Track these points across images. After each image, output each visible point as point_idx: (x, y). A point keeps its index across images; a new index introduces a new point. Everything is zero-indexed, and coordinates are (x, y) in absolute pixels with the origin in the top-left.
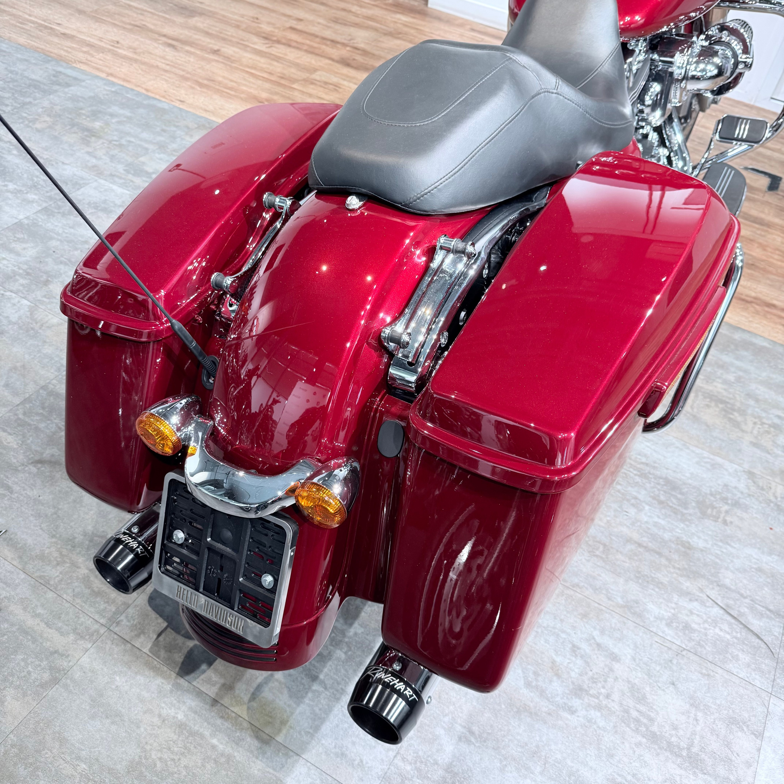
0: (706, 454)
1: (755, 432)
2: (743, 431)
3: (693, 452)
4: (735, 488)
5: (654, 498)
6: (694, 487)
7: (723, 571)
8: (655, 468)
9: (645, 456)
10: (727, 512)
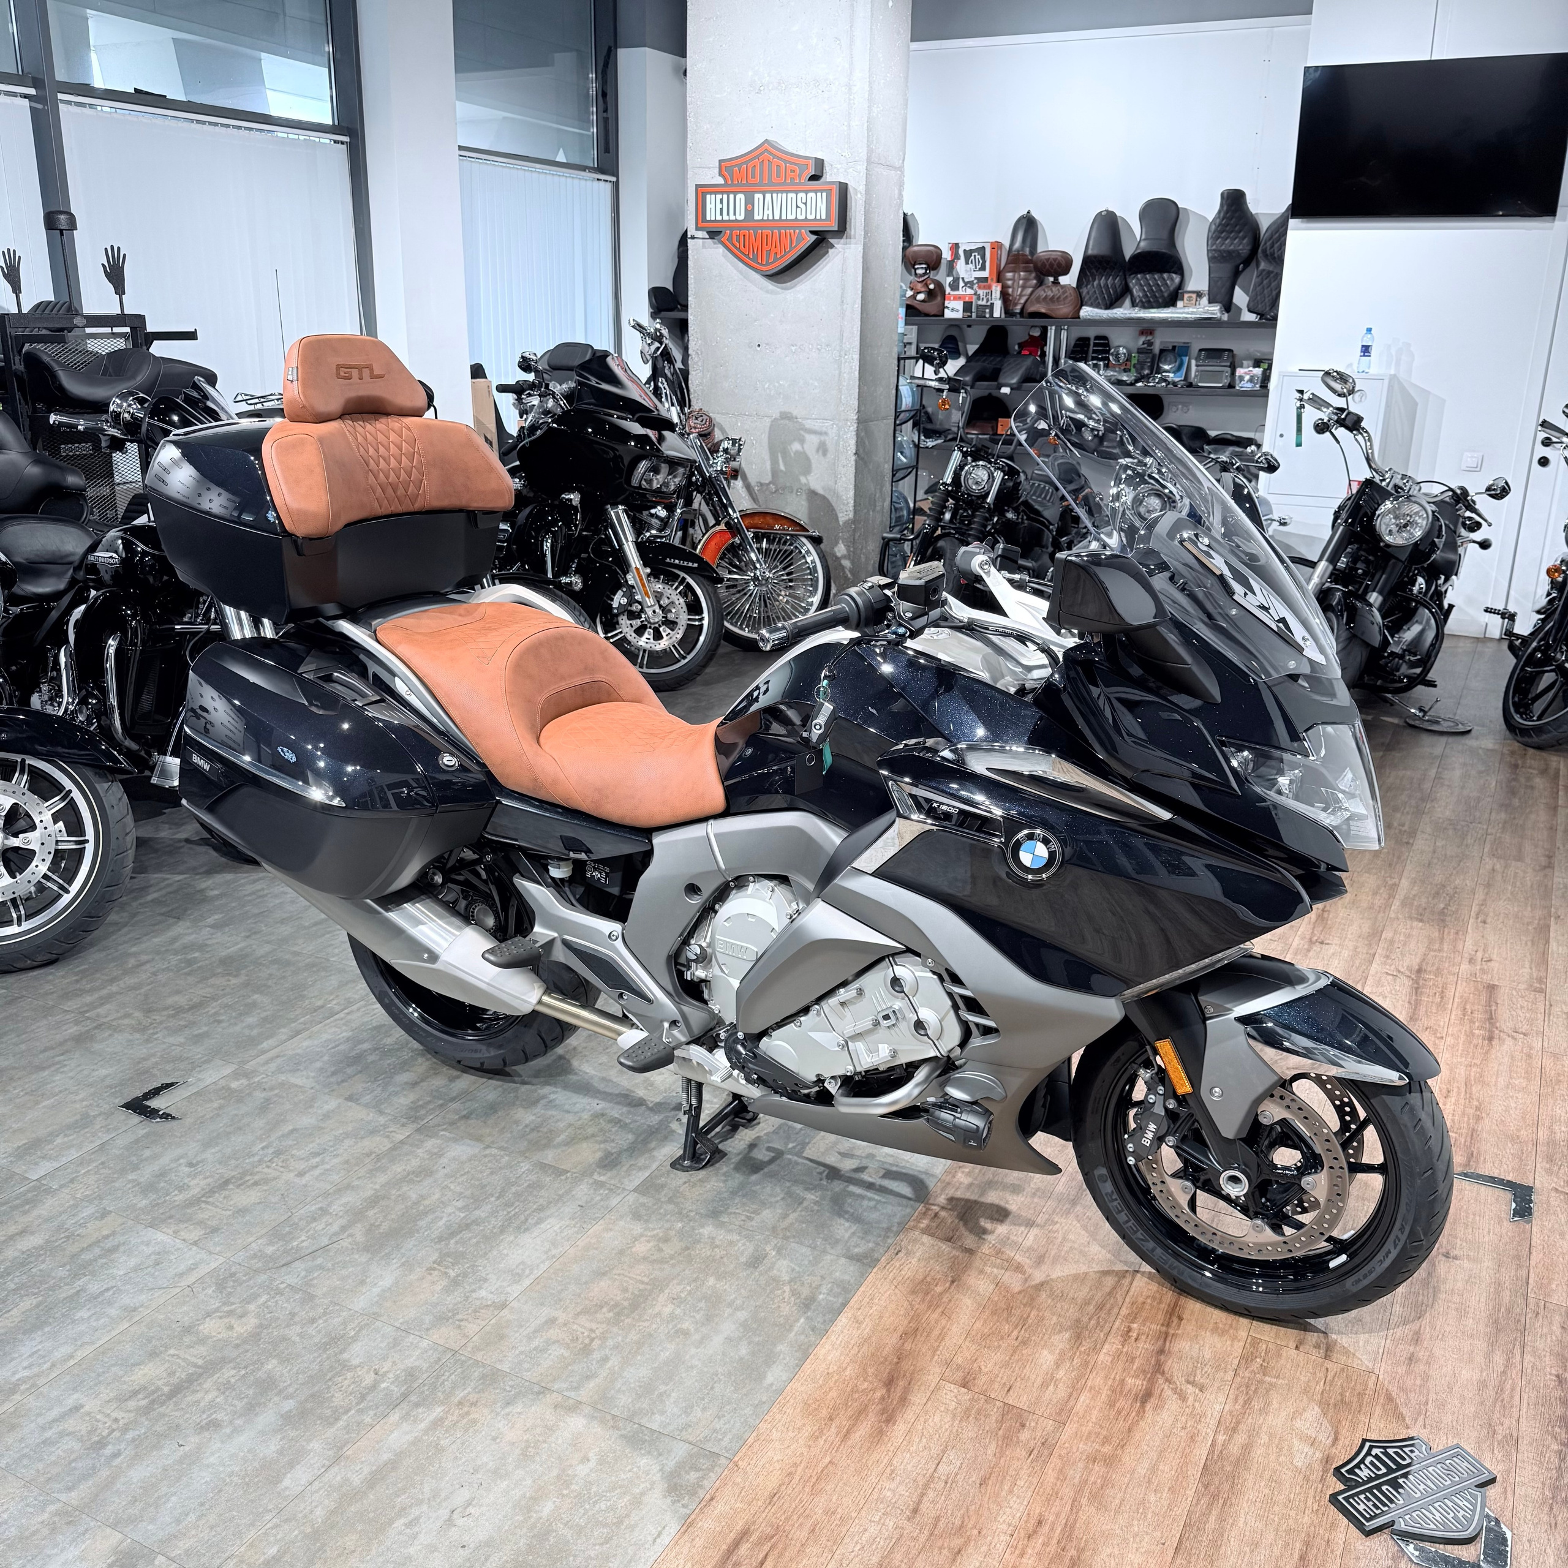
0: (537, 1273)
1: (575, 1327)
2: (578, 1314)
3: (543, 1262)
4: (480, 1288)
5: (474, 1221)
6: (486, 1254)
7: (369, 1255)
8: (519, 1228)
9: (537, 1223)
10: (446, 1273)
